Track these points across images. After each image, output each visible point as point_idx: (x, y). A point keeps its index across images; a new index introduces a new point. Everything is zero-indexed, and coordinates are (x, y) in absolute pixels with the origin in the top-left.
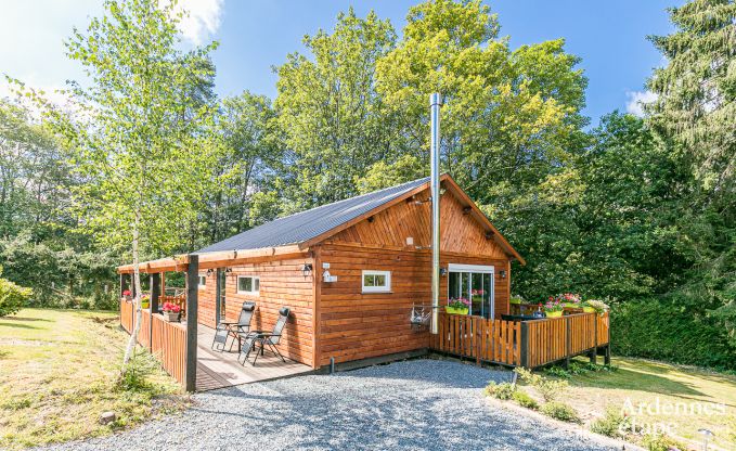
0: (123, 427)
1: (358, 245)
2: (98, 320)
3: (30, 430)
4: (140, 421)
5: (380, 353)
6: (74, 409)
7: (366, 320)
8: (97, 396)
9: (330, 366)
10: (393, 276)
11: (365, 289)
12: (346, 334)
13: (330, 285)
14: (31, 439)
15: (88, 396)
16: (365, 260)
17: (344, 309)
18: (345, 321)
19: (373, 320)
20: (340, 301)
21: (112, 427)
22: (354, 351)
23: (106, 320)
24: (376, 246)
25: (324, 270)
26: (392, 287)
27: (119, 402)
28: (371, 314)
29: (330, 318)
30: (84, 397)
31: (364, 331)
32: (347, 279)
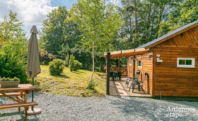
0: (85, 96)
1: (174, 46)
2: (99, 75)
3: (69, 92)
4: (89, 96)
5: (187, 95)
6: (77, 90)
7: (179, 80)
8: (82, 89)
9: (160, 96)
10: (196, 60)
11: (179, 66)
12: (168, 84)
13: (160, 63)
14: (69, 94)
15: (81, 89)
16: (179, 53)
17: (167, 74)
18: (167, 79)
19: (183, 80)
20: (165, 70)
21: (83, 96)
22: (172, 92)
23: (102, 75)
24: (186, 47)
25: (157, 57)
26: (195, 65)
27: (86, 91)
28: (182, 77)
29: (160, 77)
30: (80, 88)
31: (178, 85)
32: (169, 61)
